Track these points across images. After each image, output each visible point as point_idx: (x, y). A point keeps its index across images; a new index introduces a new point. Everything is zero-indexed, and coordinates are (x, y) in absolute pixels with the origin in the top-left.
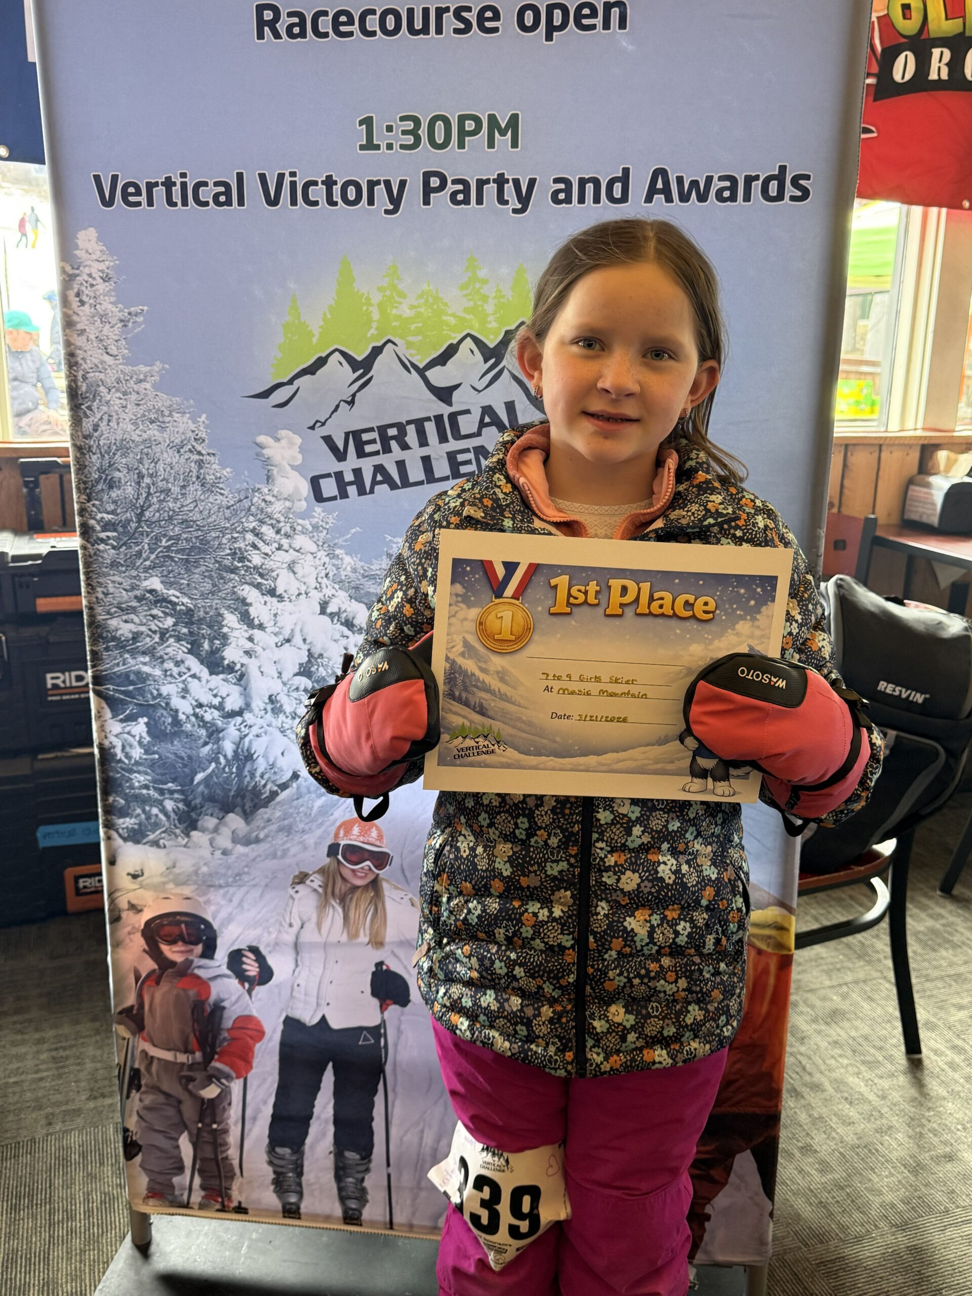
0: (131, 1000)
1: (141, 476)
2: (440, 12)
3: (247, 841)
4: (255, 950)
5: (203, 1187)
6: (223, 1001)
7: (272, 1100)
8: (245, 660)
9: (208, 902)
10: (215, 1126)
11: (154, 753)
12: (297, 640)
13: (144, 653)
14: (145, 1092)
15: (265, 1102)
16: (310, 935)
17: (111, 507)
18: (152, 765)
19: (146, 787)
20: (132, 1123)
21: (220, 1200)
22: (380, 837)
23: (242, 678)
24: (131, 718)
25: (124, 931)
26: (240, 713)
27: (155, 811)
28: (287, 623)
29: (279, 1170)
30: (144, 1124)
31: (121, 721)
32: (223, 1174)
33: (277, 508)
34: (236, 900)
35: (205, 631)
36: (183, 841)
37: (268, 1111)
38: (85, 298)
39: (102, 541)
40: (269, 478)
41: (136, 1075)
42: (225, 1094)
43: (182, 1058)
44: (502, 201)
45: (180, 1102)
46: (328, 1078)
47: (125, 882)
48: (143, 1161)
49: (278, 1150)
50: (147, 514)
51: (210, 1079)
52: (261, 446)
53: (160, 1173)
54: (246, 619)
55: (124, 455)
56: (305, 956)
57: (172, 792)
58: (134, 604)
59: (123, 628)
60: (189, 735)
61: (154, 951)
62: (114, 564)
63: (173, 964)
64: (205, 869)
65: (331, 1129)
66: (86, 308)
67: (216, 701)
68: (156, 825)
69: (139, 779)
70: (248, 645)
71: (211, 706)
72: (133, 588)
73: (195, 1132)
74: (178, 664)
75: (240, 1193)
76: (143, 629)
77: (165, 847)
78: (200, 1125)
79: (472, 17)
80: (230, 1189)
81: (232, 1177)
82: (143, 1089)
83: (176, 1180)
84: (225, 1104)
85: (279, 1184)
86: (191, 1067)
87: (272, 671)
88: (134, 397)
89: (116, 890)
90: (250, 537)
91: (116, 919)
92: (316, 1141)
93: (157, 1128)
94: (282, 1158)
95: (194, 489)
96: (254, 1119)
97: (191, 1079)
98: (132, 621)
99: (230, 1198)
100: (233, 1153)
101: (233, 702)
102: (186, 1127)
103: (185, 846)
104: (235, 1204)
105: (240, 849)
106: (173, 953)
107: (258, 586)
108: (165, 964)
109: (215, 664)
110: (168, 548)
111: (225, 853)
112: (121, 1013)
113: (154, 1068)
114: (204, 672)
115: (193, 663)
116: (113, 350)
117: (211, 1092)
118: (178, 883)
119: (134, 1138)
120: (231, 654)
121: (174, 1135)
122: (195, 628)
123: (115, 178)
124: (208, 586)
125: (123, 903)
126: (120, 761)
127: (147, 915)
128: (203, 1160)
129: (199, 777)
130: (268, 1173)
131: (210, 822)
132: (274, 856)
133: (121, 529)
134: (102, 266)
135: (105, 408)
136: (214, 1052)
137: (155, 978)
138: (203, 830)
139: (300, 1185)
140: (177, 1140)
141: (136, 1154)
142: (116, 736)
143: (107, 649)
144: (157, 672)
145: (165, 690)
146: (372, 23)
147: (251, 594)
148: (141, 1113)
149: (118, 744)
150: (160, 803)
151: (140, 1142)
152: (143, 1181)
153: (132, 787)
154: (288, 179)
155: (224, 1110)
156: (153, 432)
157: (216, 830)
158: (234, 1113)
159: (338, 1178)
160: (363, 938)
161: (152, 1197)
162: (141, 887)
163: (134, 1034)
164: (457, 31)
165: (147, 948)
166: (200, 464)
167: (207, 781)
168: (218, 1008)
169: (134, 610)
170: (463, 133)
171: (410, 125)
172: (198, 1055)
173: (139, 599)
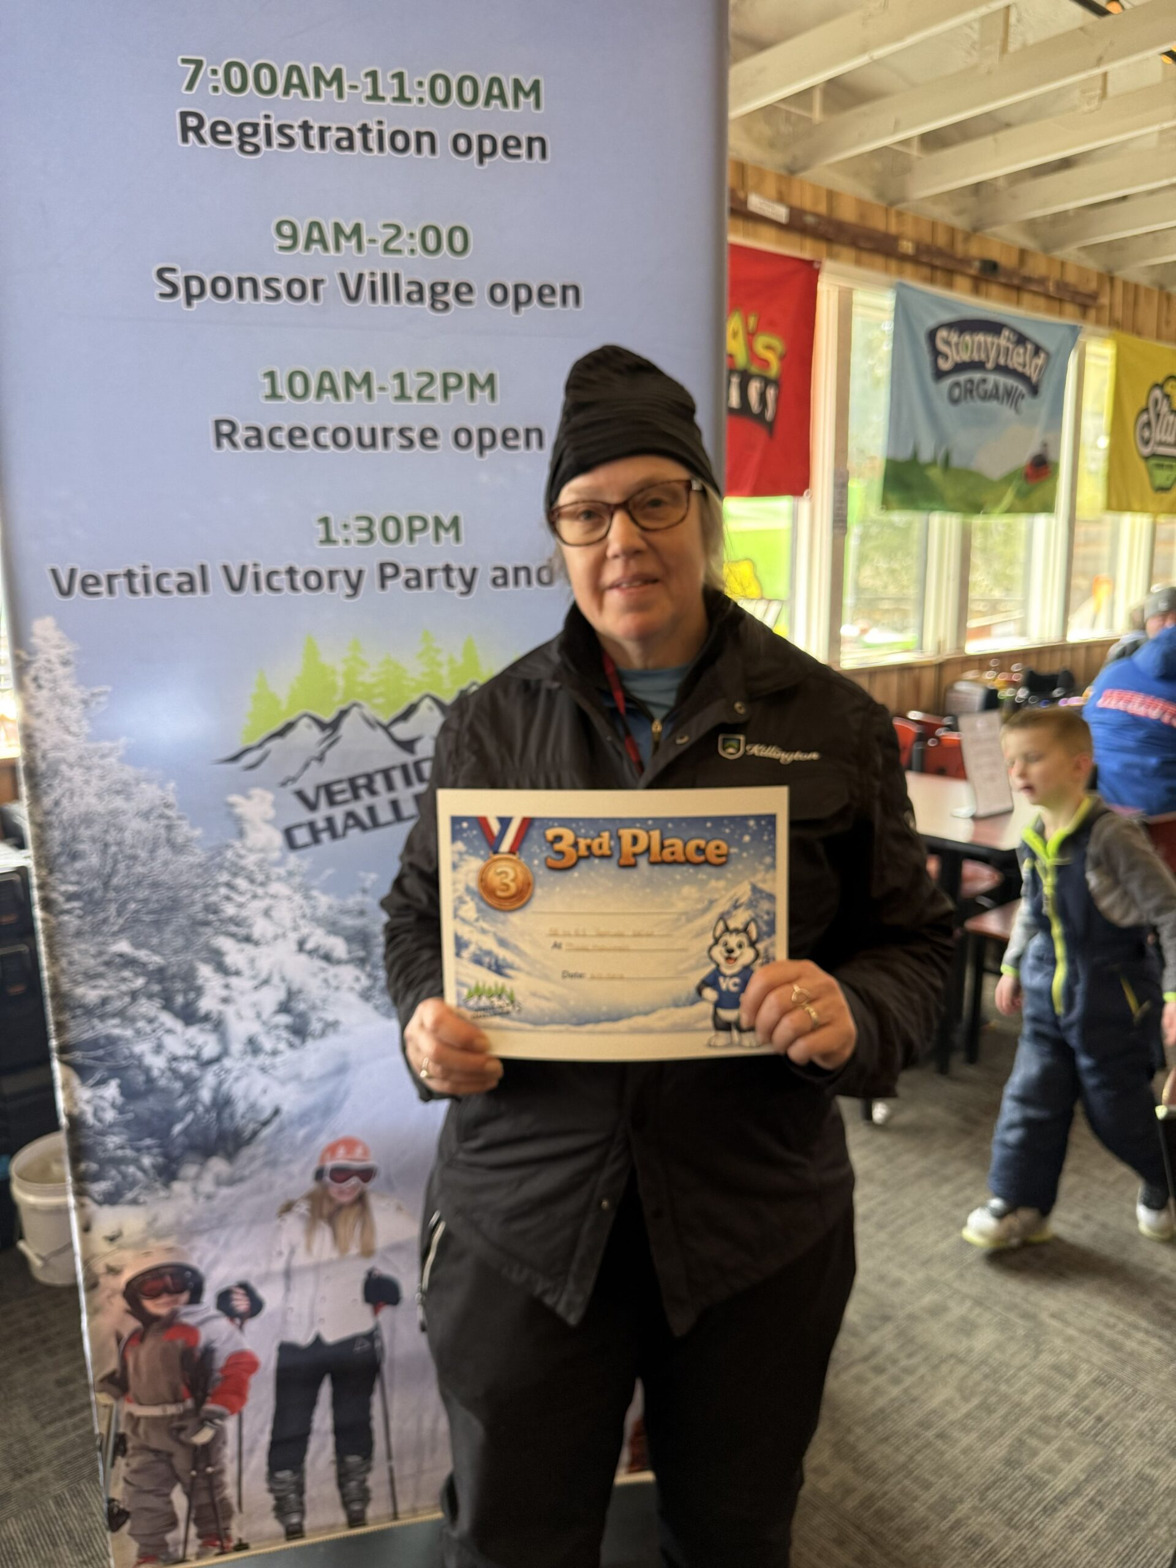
0: (113, 1364)
1: (106, 845)
2: (386, 431)
3: (232, 1182)
4: (245, 1287)
5: (199, 1536)
6: (212, 1342)
7: (268, 1428)
8: (221, 1007)
9: (192, 1249)
10: (210, 1470)
11: (128, 1112)
12: (276, 980)
13: (114, 1015)
14: (133, 1455)
15: (261, 1431)
16: (301, 1259)
17: (74, 878)
18: (127, 1125)
19: (122, 1147)
20: (118, 1492)
21: (218, 1543)
22: (366, 1152)
23: (218, 1025)
24: (102, 1082)
25: (101, 1296)
26: (217, 1060)
27: (131, 1169)
28: (264, 965)
29: (280, 1494)
30: (131, 1489)
31: (92, 1086)
32: (220, 1516)
33: (250, 861)
34: (222, 1241)
35: (179, 985)
36: (162, 1193)
37: (266, 1439)
38: (42, 682)
39: (68, 912)
40: (241, 834)
41: (121, 1440)
42: (219, 1437)
43: (171, 1410)
44: (449, 584)
45: (170, 1455)
46: (326, 1391)
47: (102, 1247)
48: (132, 1528)
49: (280, 1475)
50: (115, 881)
51: (201, 1425)
52: (232, 805)
53: (152, 1535)
54: (222, 968)
55: (88, 827)
56: (297, 1281)
57: (149, 1148)
58: (102, 969)
59: (90, 994)
60: (165, 1091)
61: (135, 1308)
62: (79, 934)
63: (156, 1318)
64: (187, 1218)
65: (330, 1441)
66: (45, 693)
67: (192, 1052)
68: (133, 1184)
69: (113, 1141)
70: (224, 993)
71: (187, 1058)
72: (100, 953)
73: (187, 1481)
74: (151, 1021)
75: (240, 1528)
76: (112, 992)
77: (145, 1203)
78: (194, 1473)
79: (415, 435)
80: (228, 1528)
81: (228, 1514)
82: (130, 1452)
83: (170, 1537)
84: (220, 1444)
85: (281, 1510)
86: (182, 1417)
87: (249, 1013)
88: (97, 772)
89: (93, 1256)
90: (223, 891)
91: (93, 1285)
92: (318, 1453)
93: (146, 1488)
94: (282, 1482)
95: (164, 853)
96: (251, 1451)
97: (181, 1429)
98: (101, 986)
99: (229, 1538)
100: (230, 1492)
101: (211, 1048)
102: (176, 1478)
103: (168, 1198)
104: (234, 1543)
105: (225, 1191)
106: (156, 1307)
107: (233, 935)
108: (148, 1320)
109: (189, 1016)
110: (137, 911)
111: (209, 1197)
112: (102, 1381)
113: (141, 1429)
114: (177, 1025)
115: (167, 1019)
116: (74, 728)
117: (204, 1436)
118: (160, 1235)
119: (121, 1506)
120: (206, 1004)
121: (166, 1490)
122: (167, 984)
123: (73, 572)
124: (179, 942)
125: (100, 1267)
126: (91, 1127)
127: (128, 1275)
128: (199, 1508)
129: (178, 1128)
130: (270, 1500)
131: (190, 1170)
132: (259, 1191)
133: (86, 898)
134: (61, 652)
135: (66, 785)
136: (206, 1395)
137: (138, 1337)
138: (185, 1180)
139: (301, 1504)
140: (168, 1495)
141: (124, 1522)
142: (88, 1102)
143: (74, 1017)
144: (129, 1033)
145: (138, 1049)
146: (325, 437)
147: (225, 944)
148: (129, 1479)
149: (88, 1110)
150: (136, 1162)
151: (128, 1509)
152: (133, 1548)
153: (105, 1150)
154: (250, 571)
155: (219, 1450)
156: (119, 802)
157: (198, 1177)
158: (230, 1450)
159: (341, 1485)
160: (354, 1250)
161: (143, 1562)
162: (121, 1248)
163: (117, 1398)
164: (402, 447)
165: (128, 1307)
166: (169, 828)
167: (185, 1132)
168: (209, 1352)
169: (100, 976)
170: (412, 531)
171: (364, 524)
172: (189, 1403)
173: (107, 964)
